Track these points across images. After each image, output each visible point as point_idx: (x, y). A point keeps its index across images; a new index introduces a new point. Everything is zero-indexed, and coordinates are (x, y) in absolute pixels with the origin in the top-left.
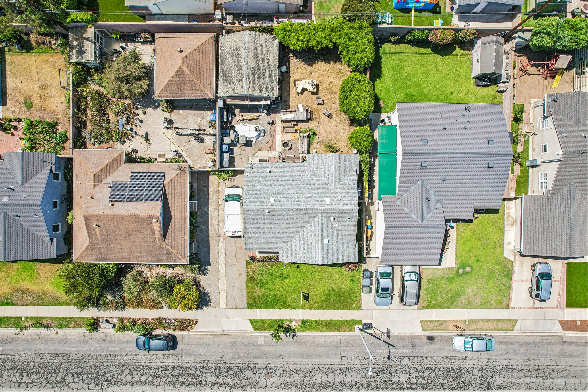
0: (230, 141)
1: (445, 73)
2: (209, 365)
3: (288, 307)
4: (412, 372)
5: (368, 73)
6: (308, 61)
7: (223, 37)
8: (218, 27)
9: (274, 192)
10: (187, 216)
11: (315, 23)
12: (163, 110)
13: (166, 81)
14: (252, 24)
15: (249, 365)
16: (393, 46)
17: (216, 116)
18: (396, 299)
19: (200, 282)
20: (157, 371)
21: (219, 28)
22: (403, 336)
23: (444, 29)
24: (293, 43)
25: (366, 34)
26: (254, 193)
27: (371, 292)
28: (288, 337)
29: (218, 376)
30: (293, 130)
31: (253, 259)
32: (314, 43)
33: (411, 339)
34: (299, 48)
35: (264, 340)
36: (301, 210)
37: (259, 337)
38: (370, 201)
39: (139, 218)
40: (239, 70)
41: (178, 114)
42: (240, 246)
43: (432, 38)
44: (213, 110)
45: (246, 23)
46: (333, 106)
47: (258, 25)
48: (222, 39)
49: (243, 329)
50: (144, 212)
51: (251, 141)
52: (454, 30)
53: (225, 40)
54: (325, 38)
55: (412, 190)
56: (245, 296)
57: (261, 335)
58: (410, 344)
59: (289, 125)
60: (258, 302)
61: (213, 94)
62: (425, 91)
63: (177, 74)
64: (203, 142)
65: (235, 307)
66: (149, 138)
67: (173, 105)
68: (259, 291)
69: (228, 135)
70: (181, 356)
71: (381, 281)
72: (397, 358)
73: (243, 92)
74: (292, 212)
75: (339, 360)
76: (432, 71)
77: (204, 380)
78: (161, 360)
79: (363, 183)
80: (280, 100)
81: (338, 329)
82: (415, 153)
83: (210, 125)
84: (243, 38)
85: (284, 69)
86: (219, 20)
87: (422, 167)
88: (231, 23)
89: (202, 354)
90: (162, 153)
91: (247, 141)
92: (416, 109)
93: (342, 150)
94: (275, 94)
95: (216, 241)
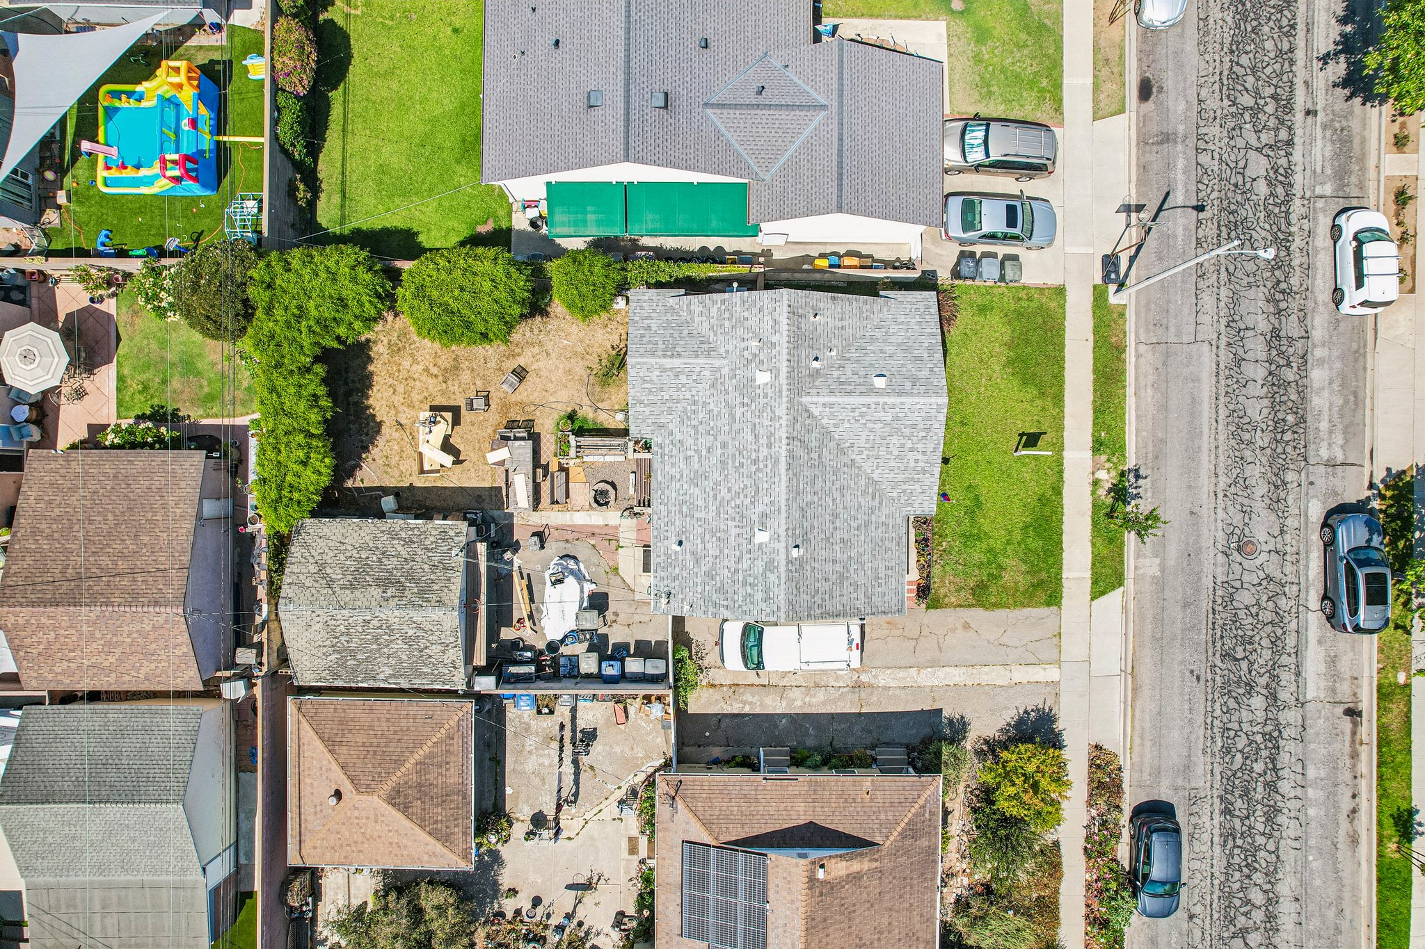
0: (590, 654)
1: (398, 49)
2: (1218, 713)
3: (1058, 491)
4: (1240, 143)
5: (399, 264)
6: (367, 434)
7: (298, 675)
8: (272, 690)
9: (738, 531)
10: (805, 777)
11: (257, 416)
12: (506, 842)
13: (423, 836)
14: (262, 593)
15: (1219, 601)
16: (323, 196)
17: (522, 695)
18: (1034, 187)
19: (985, 740)
20: (1237, 860)
21: (274, 686)
22: (1138, 170)
23: (272, 48)
24: (314, 477)
25: (288, 270)
26: (741, 590)
27: (1015, 258)
28: (1139, 490)
29: (1250, 688)
30: (560, 479)
31: (923, 591)
32: (314, 416)
33: (1148, 148)
34: (327, 461)
35: (1148, 560)
36: (791, 455)
37: (1141, 571)
38: (761, 259)
39: (813, 919)
40: (390, 631)
41: (517, 798)
42: (886, 626)
43: (300, 84)
44: (505, 701)
45: (260, 610)
46: (492, 364)
47: (263, 575)
48: (306, 678)
49: (1116, 617)
50: (798, 904)
51: (593, 596)
52: (274, 21)
53: (306, 670)
54: (300, 386)
55: (731, 137)
56: (1027, 611)
57: (1136, 568)
58: (1159, 148)
59: (545, 487)
60: (1044, 575)
61: (458, 705)
62: (450, 105)
63: (402, 807)
64: (595, 729)
65: (1055, 640)
66: (582, 881)
67: (492, 813)
68: (1014, 573)
69: (574, 660)
70: (1192, 792)
71: (986, 229)
72: (1200, 186)
73: (452, 620)
74: (798, 480)
75: (1206, 347)
76: (394, 86)
77: (1259, 726)
78: (1204, 848)
79: (711, 280)
80: (476, 515)
81: (1120, 349)
82: (627, 126)
83: (546, 710)
84: (299, 621)
85: (388, 502)
86: (250, 686)
87: (666, 107)
88: (260, 654)
89: (1187, 730)
90: (625, 845)
91: (592, 606)
92: (502, 127)
93: (615, 339)
94: (459, 529)
95: (872, 694)
